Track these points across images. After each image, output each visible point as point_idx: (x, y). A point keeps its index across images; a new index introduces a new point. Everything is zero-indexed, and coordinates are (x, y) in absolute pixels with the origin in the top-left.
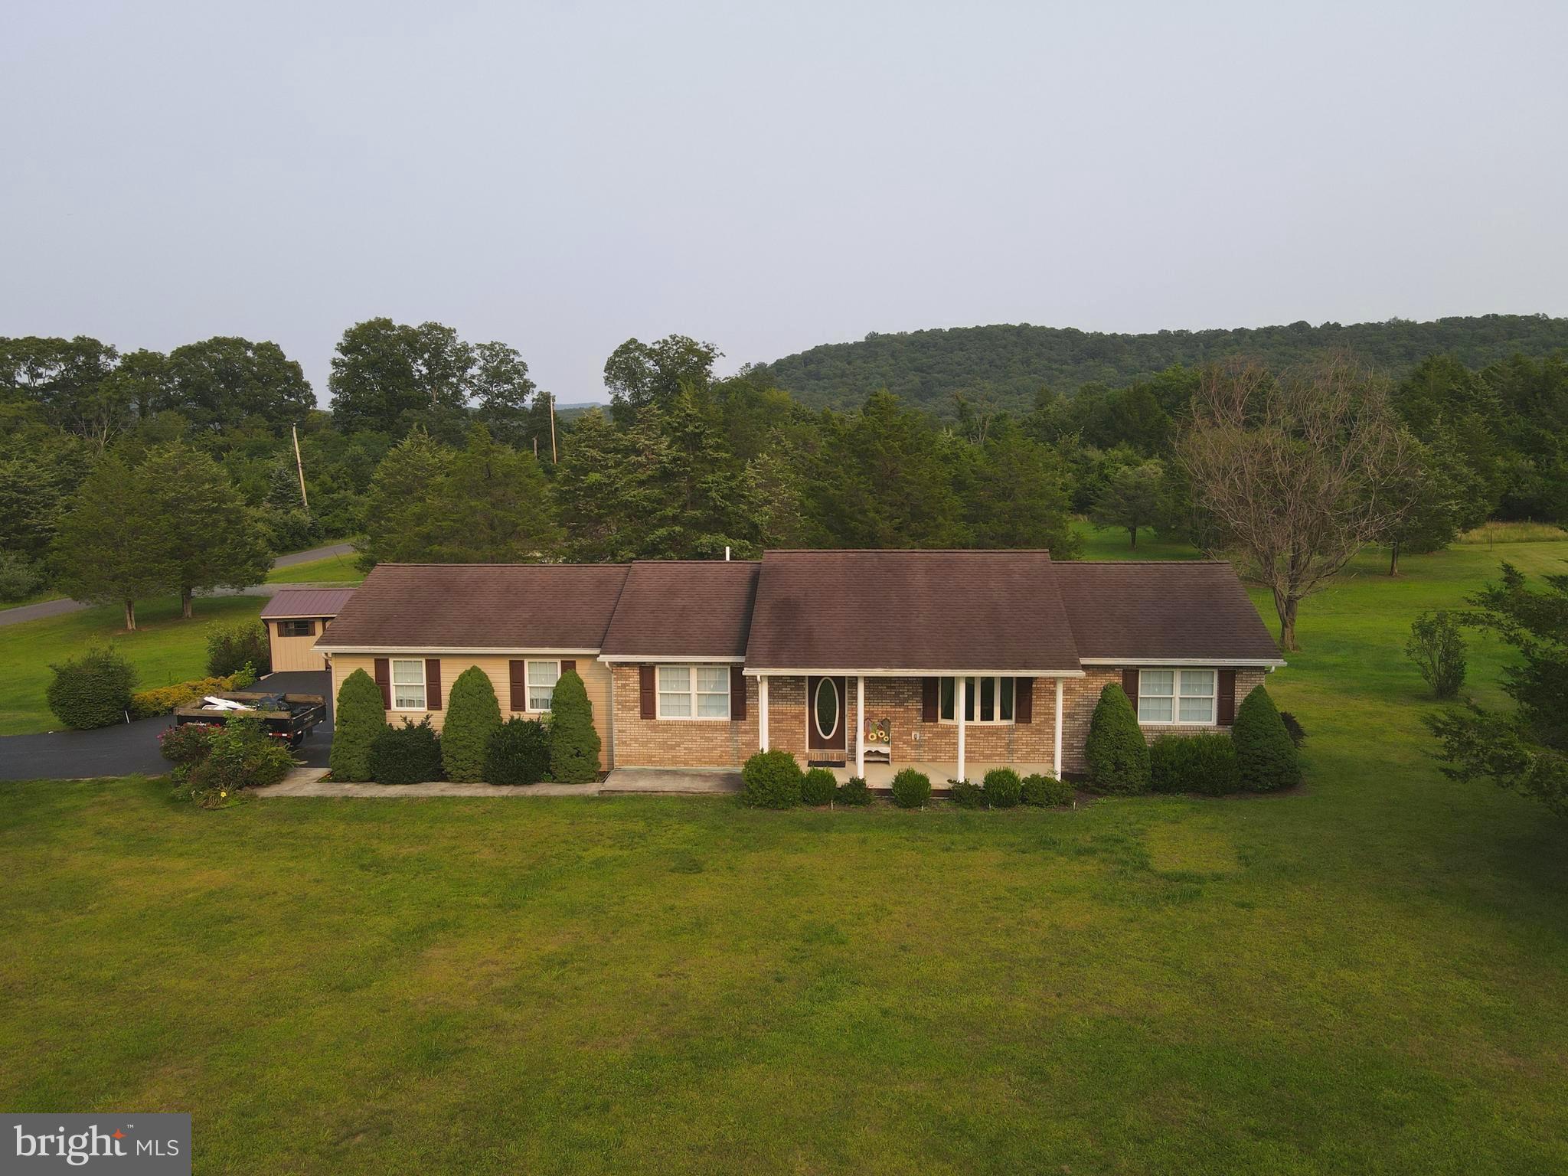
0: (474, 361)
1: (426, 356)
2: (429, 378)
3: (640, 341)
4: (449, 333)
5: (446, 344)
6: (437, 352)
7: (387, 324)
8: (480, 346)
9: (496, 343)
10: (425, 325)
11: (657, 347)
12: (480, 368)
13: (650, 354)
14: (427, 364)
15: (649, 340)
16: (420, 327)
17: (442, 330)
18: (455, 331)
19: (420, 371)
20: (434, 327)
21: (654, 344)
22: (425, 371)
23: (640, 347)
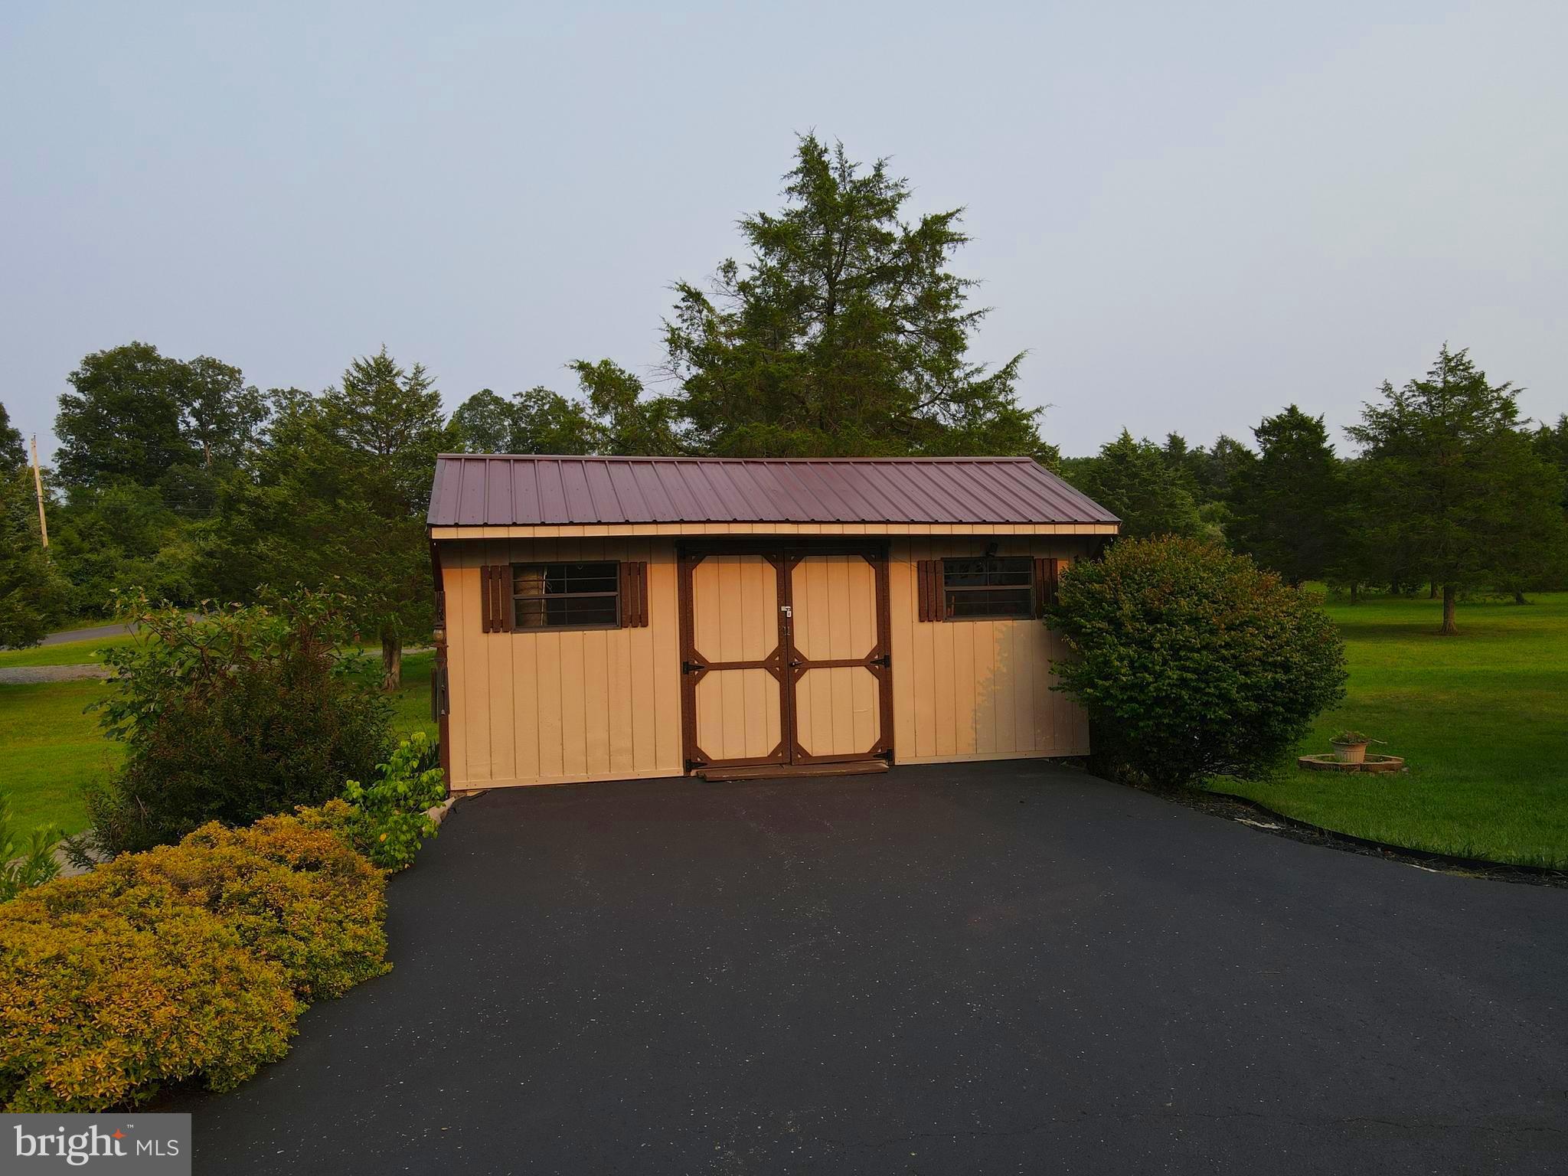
0: (267, 411)
1: (197, 405)
2: (202, 434)
3: (495, 394)
4: (233, 373)
5: (227, 389)
6: (212, 398)
7: (146, 354)
8: (275, 392)
9: (297, 391)
10: (200, 361)
11: (517, 401)
12: (273, 423)
13: (507, 410)
14: (196, 413)
15: (507, 393)
16: (190, 363)
17: (221, 369)
18: (239, 372)
19: (188, 424)
20: (210, 364)
21: (515, 395)
22: (193, 422)
23: (497, 401)
